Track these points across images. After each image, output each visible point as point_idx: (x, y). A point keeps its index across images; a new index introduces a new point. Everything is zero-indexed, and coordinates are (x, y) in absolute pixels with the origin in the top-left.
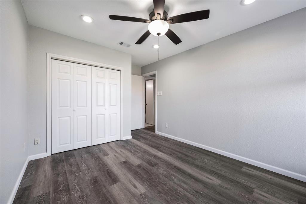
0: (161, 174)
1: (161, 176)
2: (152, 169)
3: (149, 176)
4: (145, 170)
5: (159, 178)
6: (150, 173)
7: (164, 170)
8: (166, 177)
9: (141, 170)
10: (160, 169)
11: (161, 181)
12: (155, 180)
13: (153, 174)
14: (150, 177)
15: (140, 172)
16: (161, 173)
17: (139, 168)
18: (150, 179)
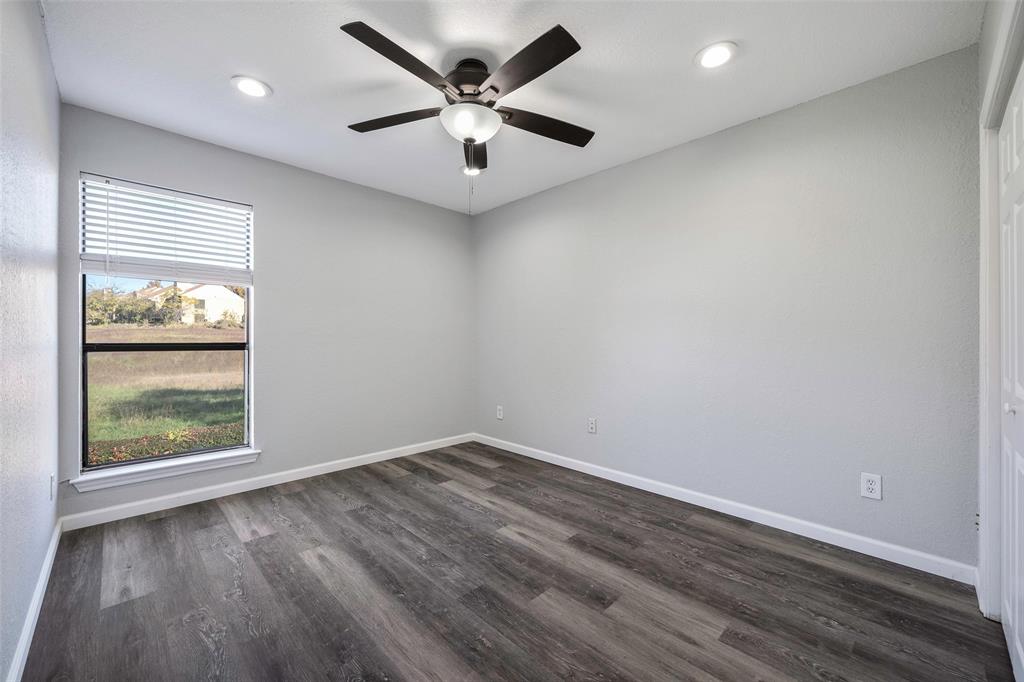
0: (458, 564)
1: (458, 558)
2: (486, 579)
3: (493, 557)
4: (510, 574)
5: (465, 553)
6: (491, 565)
7: (445, 575)
8: (445, 556)
9: (523, 573)
10: (456, 580)
11: (463, 548)
12: (476, 548)
13: (483, 563)
14: (492, 554)
15: (525, 567)
16: (457, 567)
17: (533, 580)
18: (491, 550)
